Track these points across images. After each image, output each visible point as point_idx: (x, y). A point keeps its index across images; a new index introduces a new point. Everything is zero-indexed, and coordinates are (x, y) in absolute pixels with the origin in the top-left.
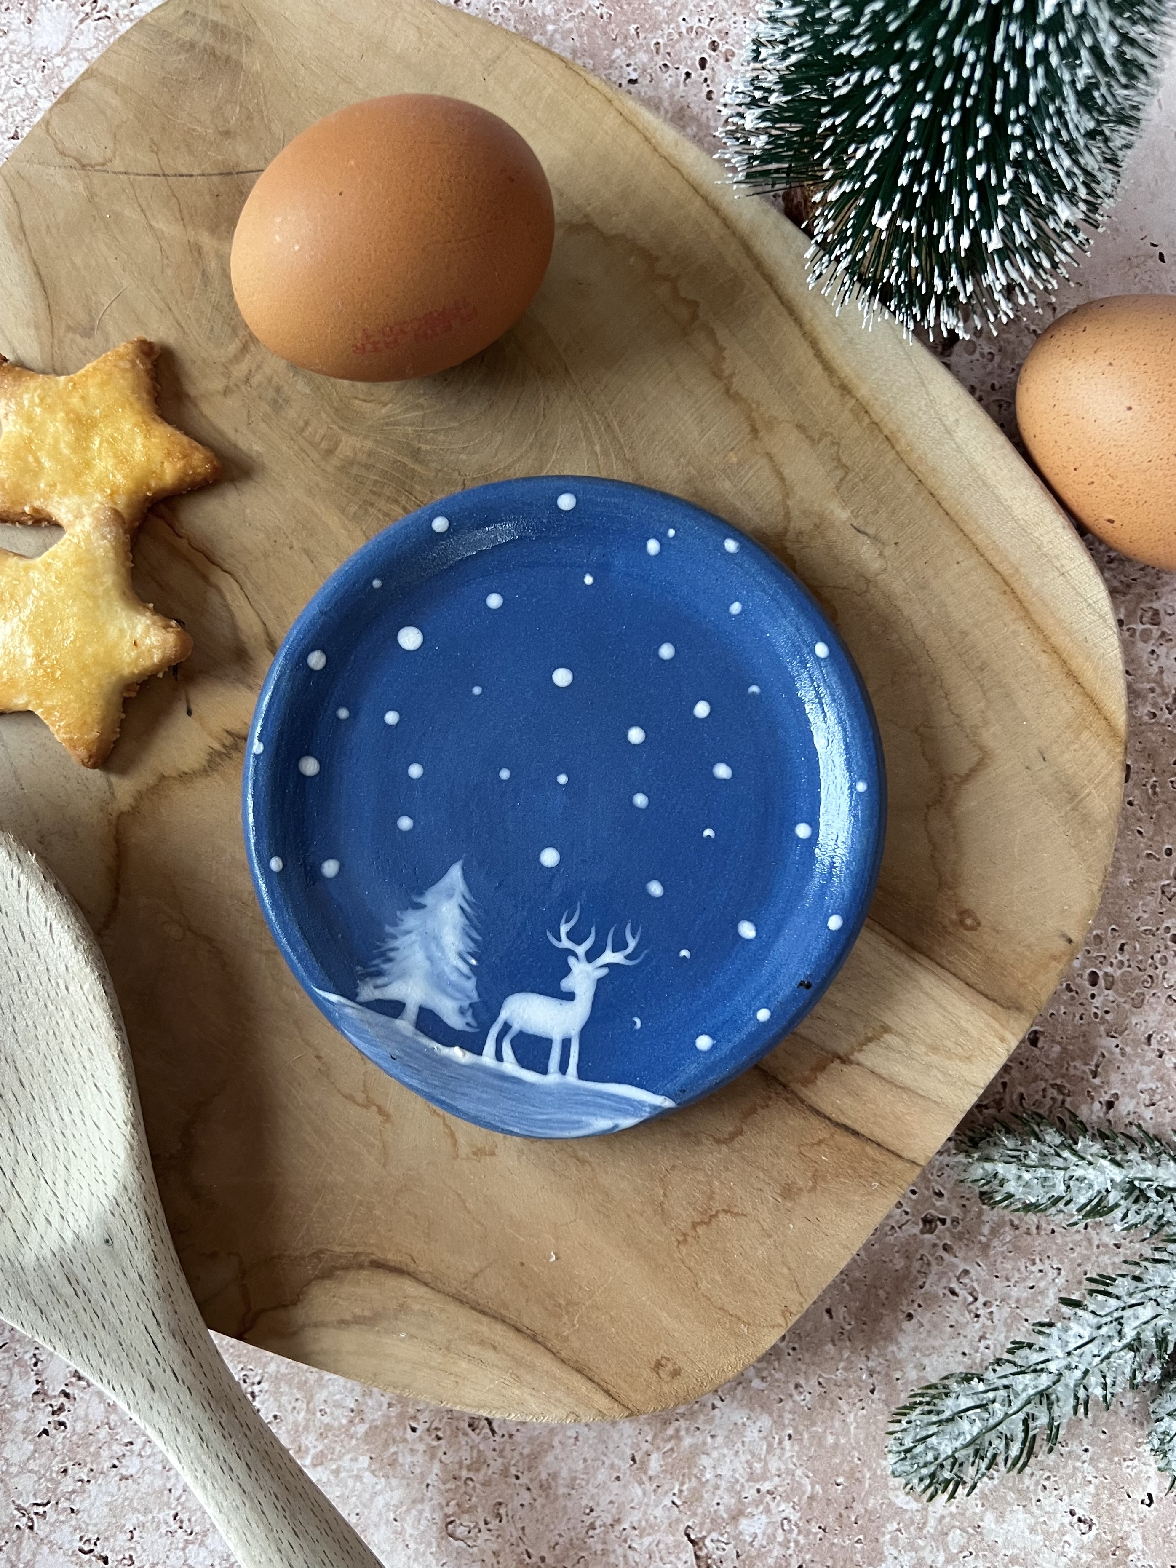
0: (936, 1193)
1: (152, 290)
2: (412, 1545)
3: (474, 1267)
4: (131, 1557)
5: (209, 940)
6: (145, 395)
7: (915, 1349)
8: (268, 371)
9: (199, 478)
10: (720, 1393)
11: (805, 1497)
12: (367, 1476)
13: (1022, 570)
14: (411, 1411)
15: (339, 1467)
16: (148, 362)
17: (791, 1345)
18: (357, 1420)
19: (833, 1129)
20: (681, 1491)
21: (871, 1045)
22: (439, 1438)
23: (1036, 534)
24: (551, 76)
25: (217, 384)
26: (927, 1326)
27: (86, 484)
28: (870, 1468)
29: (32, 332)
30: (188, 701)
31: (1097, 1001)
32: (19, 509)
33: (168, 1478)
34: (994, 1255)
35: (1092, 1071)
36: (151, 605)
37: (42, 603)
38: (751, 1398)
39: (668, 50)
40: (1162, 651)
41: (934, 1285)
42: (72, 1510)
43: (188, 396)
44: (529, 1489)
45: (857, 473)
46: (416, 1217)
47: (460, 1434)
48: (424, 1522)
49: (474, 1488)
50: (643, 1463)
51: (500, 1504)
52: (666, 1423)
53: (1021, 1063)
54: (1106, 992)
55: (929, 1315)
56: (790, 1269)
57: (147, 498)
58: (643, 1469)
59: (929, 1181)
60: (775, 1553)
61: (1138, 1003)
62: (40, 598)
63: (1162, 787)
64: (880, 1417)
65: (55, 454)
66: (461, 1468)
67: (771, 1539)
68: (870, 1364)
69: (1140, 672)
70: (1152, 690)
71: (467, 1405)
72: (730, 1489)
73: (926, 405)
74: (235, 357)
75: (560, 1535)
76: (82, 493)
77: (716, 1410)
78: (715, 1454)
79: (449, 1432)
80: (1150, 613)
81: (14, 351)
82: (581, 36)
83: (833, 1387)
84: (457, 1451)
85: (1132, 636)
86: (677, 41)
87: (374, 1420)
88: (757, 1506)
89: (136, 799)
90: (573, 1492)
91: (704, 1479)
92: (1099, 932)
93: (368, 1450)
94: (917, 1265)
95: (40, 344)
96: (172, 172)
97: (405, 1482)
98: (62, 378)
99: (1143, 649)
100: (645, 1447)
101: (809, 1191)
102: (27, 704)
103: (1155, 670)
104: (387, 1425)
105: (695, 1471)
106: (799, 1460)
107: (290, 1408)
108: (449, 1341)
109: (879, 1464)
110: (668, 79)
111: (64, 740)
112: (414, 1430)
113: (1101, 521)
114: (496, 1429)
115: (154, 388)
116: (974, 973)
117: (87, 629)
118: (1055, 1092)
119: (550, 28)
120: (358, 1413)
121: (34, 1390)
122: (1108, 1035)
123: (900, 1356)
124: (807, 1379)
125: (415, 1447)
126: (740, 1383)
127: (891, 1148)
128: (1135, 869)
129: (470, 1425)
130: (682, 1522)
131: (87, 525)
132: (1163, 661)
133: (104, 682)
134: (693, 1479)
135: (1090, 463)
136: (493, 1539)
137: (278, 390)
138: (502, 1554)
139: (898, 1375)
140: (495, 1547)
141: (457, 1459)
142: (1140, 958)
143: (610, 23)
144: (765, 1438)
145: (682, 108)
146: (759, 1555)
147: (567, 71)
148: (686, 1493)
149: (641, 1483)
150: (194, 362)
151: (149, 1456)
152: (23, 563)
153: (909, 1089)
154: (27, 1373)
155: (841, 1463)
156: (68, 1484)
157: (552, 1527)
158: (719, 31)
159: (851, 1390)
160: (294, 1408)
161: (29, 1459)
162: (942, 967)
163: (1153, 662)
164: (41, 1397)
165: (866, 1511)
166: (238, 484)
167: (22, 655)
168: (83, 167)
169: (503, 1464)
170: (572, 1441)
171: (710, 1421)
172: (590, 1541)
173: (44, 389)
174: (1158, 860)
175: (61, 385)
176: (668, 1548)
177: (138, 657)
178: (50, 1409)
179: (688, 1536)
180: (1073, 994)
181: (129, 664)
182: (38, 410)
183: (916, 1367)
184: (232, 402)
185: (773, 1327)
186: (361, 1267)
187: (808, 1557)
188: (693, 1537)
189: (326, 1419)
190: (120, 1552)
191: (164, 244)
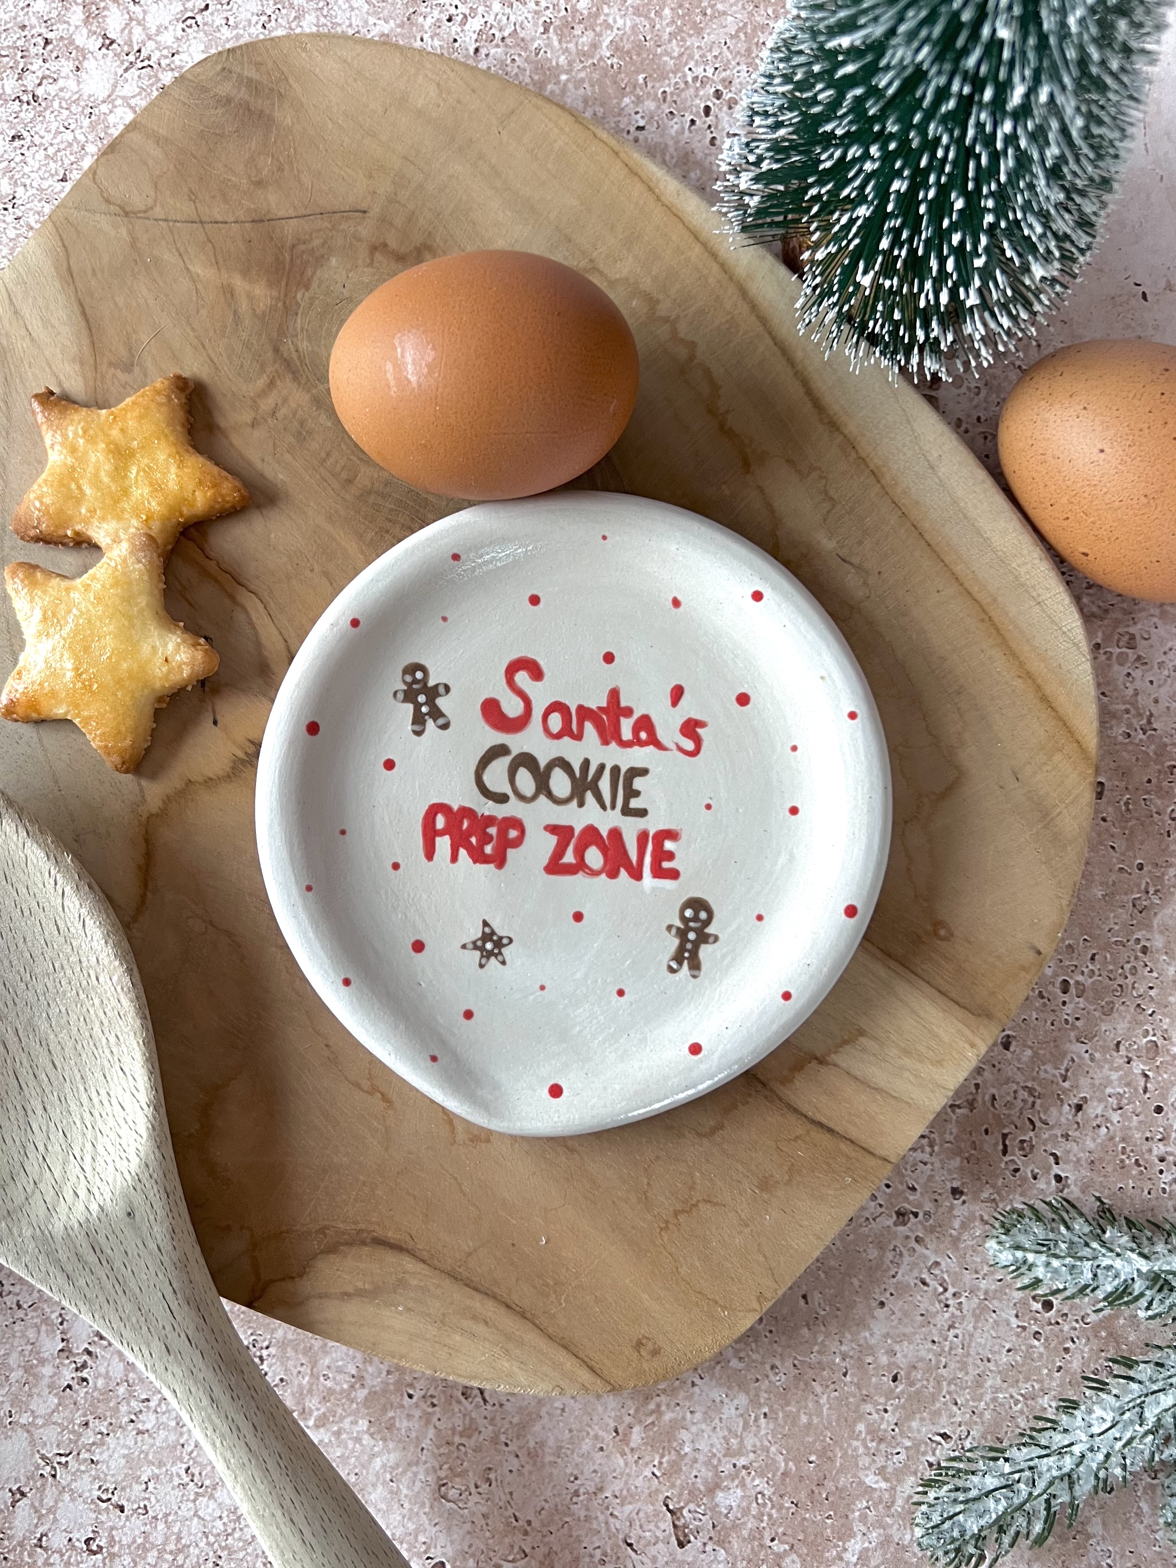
0: (909, 1188)
1: (188, 330)
2: (406, 1505)
3: (468, 1246)
4: (145, 1506)
5: (229, 934)
6: (179, 428)
7: (886, 1336)
8: (293, 405)
9: (228, 506)
10: (699, 1371)
11: (779, 1474)
12: (366, 1439)
13: (1000, 599)
14: (408, 1379)
15: (340, 1429)
16: (183, 396)
17: (768, 1328)
18: (357, 1386)
19: (809, 1126)
20: (661, 1463)
21: (847, 1048)
22: (434, 1405)
23: (1014, 565)
24: (562, 129)
25: (247, 417)
26: (899, 1314)
27: (123, 510)
28: (841, 1448)
29: (77, 367)
30: (214, 712)
31: (1068, 1009)
32: (61, 532)
33: (181, 1434)
34: (964, 1248)
35: (1061, 1075)
36: (182, 624)
37: (81, 621)
38: (729, 1377)
39: (675, 98)
40: (1137, 674)
41: (906, 1275)
42: (92, 1461)
43: (219, 428)
44: (517, 1456)
45: (844, 506)
46: (415, 1197)
47: (454, 1402)
48: (418, 1484)
49: (466, 1452)
50: (625, 1435)
51: (490, 1469)
52: (648, 1398)
53: (994, 1066)
54: (1077, 1000)
55: (901, 1303)
56: (765, 1256)
57: (179, 523)
58: (626, 1440)
59: (903, 1176)
60: (750, 1525)
61: (1108, 1011)
62: (81, 616)
63: (1134, 804)
64: (851, 1400)
65: (95, 481)
66: (454, 1434)
67: (746, 1511)
68: (844, 1348)
69: (1115, 694)
70: (1127, 711)
71: (459, 1376)
72: (708, 1463)
73: (911, 442)
74: (263, 391)
75: (546, 1501)
76: (119, 518)
77: (696, 1389)
78: (694, 1429)
79: (443, 1400)
80: (1127, 637)
81: (60, 384)
82: (592, 86)
83: (808, 1370)
84: (449, 1418)
85: (1109, 659)
86: (683, 90)
87: (373, 1386)
88: (733, 1480)
89: (164, 802)
90: (559, 1460)
91: (683, 1453)
92: (1071, 942)
93: (368, 1414)
94: (890, 1255)
95: (84, 378)
96: (208, 220)
97: (401, 1446)
98: (104, 411)
99: (1118, 671)
100: (628, 1420)
101: (785, 1184)
102: (67, 713)
103: (1130, 692)
104: (385, 1391)
105: (675, 1444)
106: (773, 1437)
107: (295, 1372)
108: (444, 1315)
109: (850, 1445)
110: (674, 127)
111: (100, 747)
112: (410, 1396)
113: (1076, 553)
114: (487, 1398)
115: (188, 420)
116: (947, 981)
117: (123, 647)
118: (1026, 1094)
119: (564, 77)
120: (359, 1379)
121: (60, 1348)
122: (1078, 1041)
123: (873, 1342)
124: (783, 1360)
125: (412, 1413)
126: (719, 1363)
127: (865, 1146)
128: (1107, 883)
129: (463, 1394)
130: (662, 1492)
131: (124, 551)
132: (1138, 684)
133: (137, 695)
134: (673, 1452)
135: (1065, 500)
136: (483, 1502)
137: (302, 423)
138: (491, 1517)
139: (869, 1359)
140: (484, 1510)
141: (450, 1425)
142: (1111, 967)
143: (619, 73)
144: (742, 1415)
145: (687, 154)
146: (735, 1527)
147: (577, 126)
148: (665, 1465)
149: (623, 1454)
150: (225, 396)
151: (164, 1413)
152: (65, 584)
153: (882, 1090)
154: (54, 1331)
155: (815, 1442)
156: (89, 1437)
157: (538, 1493)
158: (723, 80)
159: (825, 1373)
160: (299, 1372)
161: (53, 1412)
162: (916, 975)
163: (1128, 685)
164: (66, 1354)
165: (837, 1488)
166: (264, 512)
167: (62, 668)
168: (127, 214)
169: (493, 1431)
170: (559, 1412)
171: (690, 1397)
172: (573, 1507)
173: (87, 422)
174: (1130, 874)
175: (103, 418)
176: (648, 1517)
177: (169, 672)
178: (74, 1365)
179: (667, 1506)
180: (1046, 1000)
181: (160, 679)
182: (81, 441)
183: (887, 1352)
184: (258, 434)
185: (749, 1311)
186: (363, 1243)
187: (780, 1530)
188: (671, 1507)
189: (329, 1384)
190: (135, 1502)
191: (200, 287)
